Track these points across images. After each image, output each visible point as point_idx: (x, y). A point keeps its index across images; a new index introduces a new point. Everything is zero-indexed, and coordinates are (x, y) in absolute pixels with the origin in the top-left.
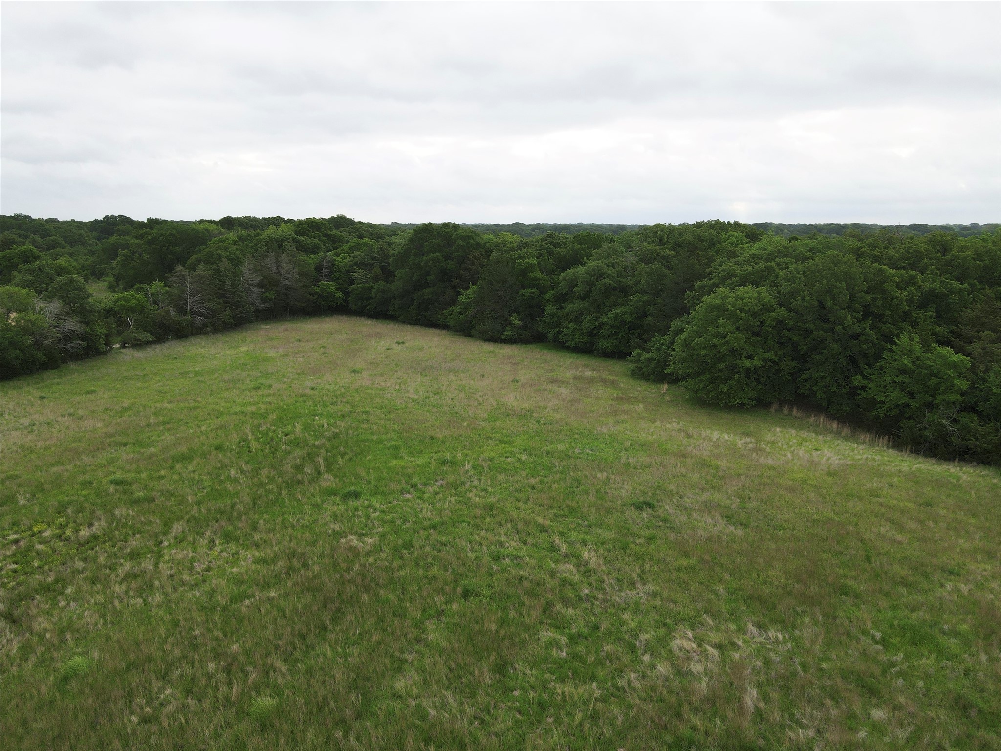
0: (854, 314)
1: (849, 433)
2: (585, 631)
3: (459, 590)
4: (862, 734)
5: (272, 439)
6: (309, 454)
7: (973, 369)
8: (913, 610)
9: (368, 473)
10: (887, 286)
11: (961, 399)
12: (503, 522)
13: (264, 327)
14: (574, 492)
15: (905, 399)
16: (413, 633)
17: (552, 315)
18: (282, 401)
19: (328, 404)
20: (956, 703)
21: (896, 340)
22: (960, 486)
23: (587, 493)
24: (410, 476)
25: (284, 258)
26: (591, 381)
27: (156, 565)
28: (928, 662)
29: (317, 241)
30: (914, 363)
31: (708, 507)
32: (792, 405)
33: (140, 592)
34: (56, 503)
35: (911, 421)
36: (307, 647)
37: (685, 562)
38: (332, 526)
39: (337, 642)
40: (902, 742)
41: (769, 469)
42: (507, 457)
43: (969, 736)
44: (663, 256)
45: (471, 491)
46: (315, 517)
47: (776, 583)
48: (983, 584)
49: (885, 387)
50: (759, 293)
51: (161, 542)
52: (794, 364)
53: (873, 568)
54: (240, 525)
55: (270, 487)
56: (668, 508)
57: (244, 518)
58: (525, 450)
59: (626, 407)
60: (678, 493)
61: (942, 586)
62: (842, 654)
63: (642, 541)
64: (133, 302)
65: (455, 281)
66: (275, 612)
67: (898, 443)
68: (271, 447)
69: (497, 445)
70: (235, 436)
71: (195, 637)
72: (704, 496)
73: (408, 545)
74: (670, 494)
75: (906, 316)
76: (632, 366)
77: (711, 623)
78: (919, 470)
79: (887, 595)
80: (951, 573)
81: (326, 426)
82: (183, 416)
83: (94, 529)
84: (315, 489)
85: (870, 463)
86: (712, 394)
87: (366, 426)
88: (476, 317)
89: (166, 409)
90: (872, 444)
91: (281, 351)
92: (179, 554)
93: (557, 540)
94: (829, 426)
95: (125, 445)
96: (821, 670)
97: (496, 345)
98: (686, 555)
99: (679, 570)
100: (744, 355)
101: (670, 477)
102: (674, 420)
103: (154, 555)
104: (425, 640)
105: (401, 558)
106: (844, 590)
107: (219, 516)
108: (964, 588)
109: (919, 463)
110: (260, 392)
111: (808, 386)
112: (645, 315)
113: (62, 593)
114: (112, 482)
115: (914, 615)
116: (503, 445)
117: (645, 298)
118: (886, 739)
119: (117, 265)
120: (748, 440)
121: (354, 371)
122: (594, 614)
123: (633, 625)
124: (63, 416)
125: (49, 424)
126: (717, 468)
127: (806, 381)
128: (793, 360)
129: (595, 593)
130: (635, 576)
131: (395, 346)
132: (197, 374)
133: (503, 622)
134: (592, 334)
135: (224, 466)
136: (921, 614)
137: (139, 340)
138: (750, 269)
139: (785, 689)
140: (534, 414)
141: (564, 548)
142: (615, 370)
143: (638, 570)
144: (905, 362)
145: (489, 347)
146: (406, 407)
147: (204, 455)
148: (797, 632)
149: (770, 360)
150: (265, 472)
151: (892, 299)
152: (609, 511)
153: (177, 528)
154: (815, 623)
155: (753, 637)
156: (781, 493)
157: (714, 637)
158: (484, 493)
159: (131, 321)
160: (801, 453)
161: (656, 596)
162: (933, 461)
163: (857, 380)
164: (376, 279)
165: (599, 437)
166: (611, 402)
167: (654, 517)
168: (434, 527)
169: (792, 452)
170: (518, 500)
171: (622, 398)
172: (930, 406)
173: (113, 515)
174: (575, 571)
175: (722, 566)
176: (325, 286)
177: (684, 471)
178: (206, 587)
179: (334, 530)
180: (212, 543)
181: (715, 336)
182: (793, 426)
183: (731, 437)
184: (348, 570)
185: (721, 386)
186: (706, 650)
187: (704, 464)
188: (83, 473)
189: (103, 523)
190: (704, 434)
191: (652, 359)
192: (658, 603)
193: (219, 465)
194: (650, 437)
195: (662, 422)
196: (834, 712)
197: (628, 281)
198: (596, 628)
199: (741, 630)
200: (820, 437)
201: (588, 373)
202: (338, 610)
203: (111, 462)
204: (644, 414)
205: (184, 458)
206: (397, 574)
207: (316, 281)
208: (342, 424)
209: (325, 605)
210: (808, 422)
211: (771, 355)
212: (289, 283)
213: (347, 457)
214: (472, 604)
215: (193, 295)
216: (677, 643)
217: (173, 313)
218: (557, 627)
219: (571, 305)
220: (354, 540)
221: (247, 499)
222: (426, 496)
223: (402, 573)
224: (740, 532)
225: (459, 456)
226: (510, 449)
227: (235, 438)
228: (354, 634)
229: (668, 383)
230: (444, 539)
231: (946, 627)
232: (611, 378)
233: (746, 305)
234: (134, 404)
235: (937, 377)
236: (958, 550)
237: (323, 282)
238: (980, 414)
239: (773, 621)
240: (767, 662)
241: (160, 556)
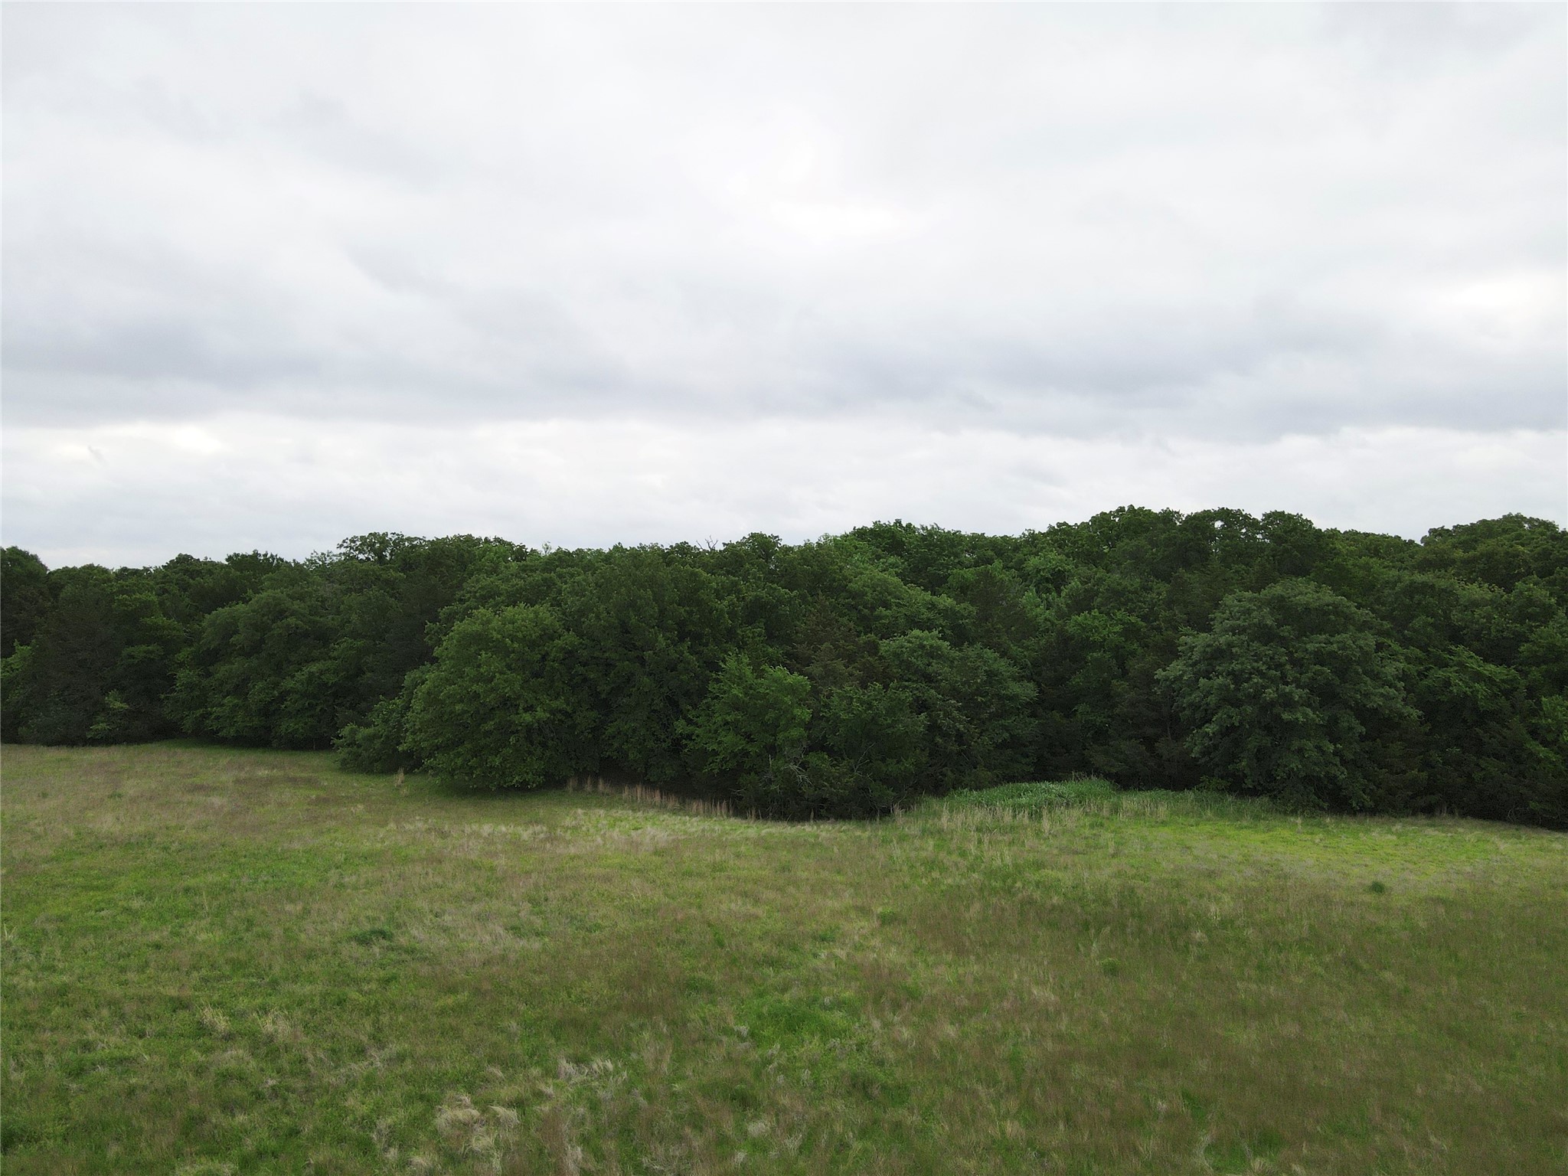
0: (668, 634)
2: (273, 1143)
4: (741, 1156)
7: (815, 692)
8: (784, 990)
10: (702, 595)
11: (806, 734)
12: (92, 1008)
14: (241, 939)
15: (742, 744)
17: (191, 687)
20: (854, 1086)
21: (721, 664)
22: (820, 844)
23: (267, 936)
26: (269, 782)
28: (812, 1046)
30: (746, 694)
32: (596, 776)
35: (752, 774)
37: (450, 1000)
40: (793, 1154)
41: (572, 859)
42: (101, 910)
43: (875, 1122)
44: (385, 580)
47: (595, 998)
48: (862, 945)
49: (716, 732)
50: (536, 614)
52: (594, 714)
53: (727, 953)
56: (415, 933)
58: (138, 894)
59: (334, 810)
60: (431, 910)
61: (815, 956)
62: (701, 1065)
63: (373, 986)
67: (739, 810)
69: (76, 895)
72: (475, 908)
74: (418, 915)
75: (731, 634)
76: (342, 753)
77: (500, 1074)
78: (770, 834)
79: (750, 980)
80: (823, 939)
85: (708, 834)
86: (477, 772)
88: (29, 704)
90: (708, 814)
93: (208, 1015)
94: (649, 800)
96: (673, 1094)
97: (75, 749)
98: (452, 990)
99: (441, 1013)
100: (522, 705)
101: (417, 890)
102: (417, 818)
106: (692, 986)
108: (841, 953)
111: (616, 745)
112: (360, 672)
115: (787, 997)
116: (91, 893)
117: (359, 643)
118: (773, 1153)
120: (538, 828)
122: (288, 1113)
123: (364, 1110)
126: (492, 869)
127: (614, 737)
128: (592, 709)
129: (292, 1082)
130: (365, 1039)
134: (268, 711)
136: (796, 992)
138: (521, 583)
139: (625, 1133)
140: (157, 840)
141: (223, 1025)
142: (313, 763)
143: (369, 1028)
144: (735, 692)
145: (62, 753)
148: (633, 1056)
149: (560, 711)
151: (711, 612)
152: (310, 955)
154: (658, 1036)
155: (570, 1079)
156: (591, 885)
157: (507, 1092)
158: (46, 973)
160: (615, 834)
161: (403, 1060)
162: (785, 823)
163: (680, 726)
165: (287, 855)
166: (306, 807)
167: (392, 950)
169: (603, 836)
170: (123, 970)
171: (326, 801)
172: (773, 750)
174: (247, 1057)
175: (511, 993)
177: (439, 880)
181: (477, 680)
182: (600, 805)
183: (512, 829)
185: (490, 758)
186: (495, 1114)
187: (471, 867)
190: (468, 830)
191: (375, 736)
192: (408, 1067)
194: (379, 845)
195: (397, 822)
196: (698, 1142)
197: (329, 620)
198: (294, 1133)
199: (551, 1073)
200: (639, 814)
201: (263, 773)
204: (367, 816)
210: (620, 799)
211: (559, 704)
216: (446, 1117)
218: (212, 1153)
219: (227, 667)
224: (536, 945)
226: (105, 896)
229: (406, 772)
231: (827, 1000)
232: (305, 775)
233: (519, 629)
235: (775, 709)
236: (827, 912)
238: (830, 751)
239: (597, 1049)
240: (594, 1106)
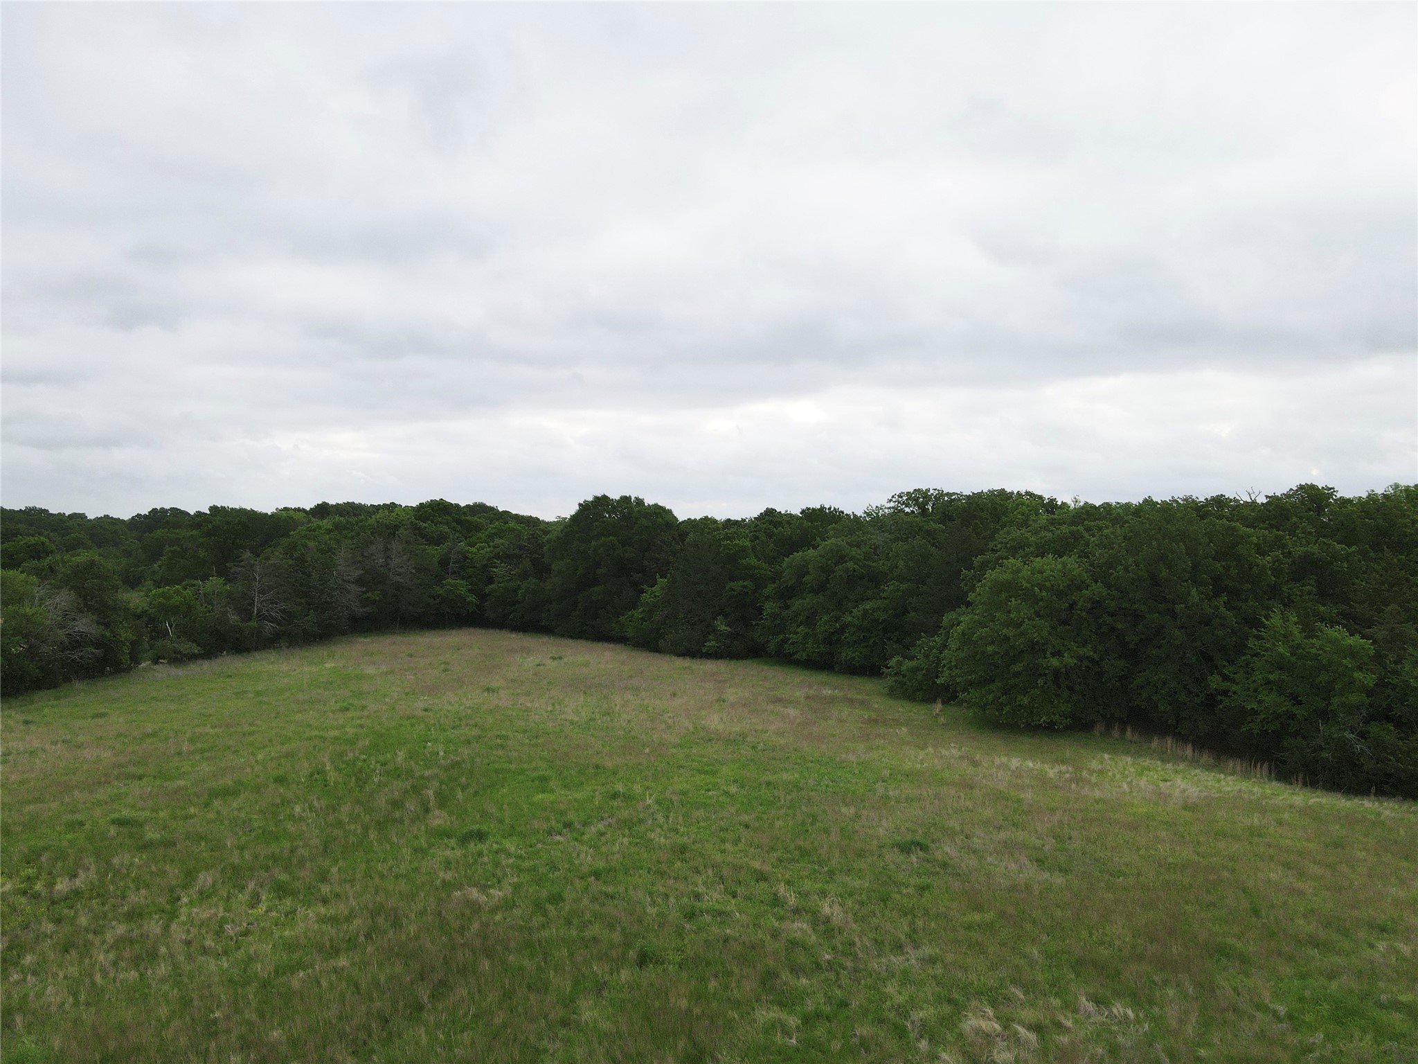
0: (1202, 588)
1: (1211, 761)
2: (827, 1009)
3: (632, 954)
5: (360, 771)
6: (413, 787)
7: (1379, 658)
8: (1332, 976)
9: (501, 809)
10: (1241, 549)
11: (1367, 701)
12: (702, 867)
13: (362, 640)
14: (807, 831)
15: (1287, 706)
16: (557, 1013)
17: (774, 616)
18: (380, 724)
19: (447, 727)
21: (1263, 620)
22: (1383, 823)
23: (827, 831)
24: (562, 813)
25: (396, 546)
26: (832, 700)
27: (166, 928)
28: (1362, 1045)
29: (445, 529)
30: (1293, 654)
31: (1009, 848)
32: (1124, 724)
33: (136, 961)
34: (26, 850)
35: (1299, 739)
36: (390, 1033)
37: (977, 917)
38: (441, 874)
39: (438, 1026)
41: (1097, 802)
42: (709, 790)
44: (927, 531)
45: (653, 831)
46: (416, 864)
47: (1117, 943)
49: (1255, 690)
50: (1064, 565)
51: (179, 899)
52: (1121, 663)
53: (1264, 924)
54: (302, 874)
55: (352, 827)
56: (948, 850)
57: (308, 865)
58: (734, 781)
59: (882, 730)
60: (962, 831)
61: (1371, 946)
62: (1230, 1036)
63: (911, 890)
64: (177, 599)
65: (637, 577)
66: (344, 985)
67: (1284, 773)
68: (358, 780)
69: (693, 776)
70: (306, 765)
71: (215, 1022)
72: (1002, 835)
73: (556, 899)
74: (951, 834)
75: (1274, 591)
76: (890, 681)
77: (1022, 996)
78: (1320, 804)
79: (1290, 958)
80: (1382, 930)
81: (442, 754)
82: (231, 743)
83: (78, 882)
84: (419, 829)
85: (1245, 796)
86: (1007, 709)
87: (500, 753)
88: (665, 623)
89: (207, 734)
90: (1246, 774)
91: (384, 668)
92: (203, 913)
93: (782, 890)
94: (1180, 752)
95: (140, 778)
96: (1198, 1058)
97: (695, 660)
98: (979, 908)
99: (969, 927)
100: (1049, 650)
101: (950, 811)
102: (952, 745)
103: (163, 915)
104: (578, 1023)
105: (545, 914)
106: (1222, 951)
107: (270, 863)
108: (1405, 949)
109: (1318, 797)
110: (349, 714)
111: (1145, 695)
112: (906, 612)
113: (16, 964)
114: (113, 822)
115: (1334, 985)
116: (703, 776)
117: (904, 586)
119: (160, 567)
120: (1063, 768)
121: (488, 690)
122: (839, 986)
123: (900, 999)
124: (55, 743)
125: (31, 753)
126: (1019, 801)
127: (1142, 687)
128: (1120, 657)
129: (843, 960)
130: (903, 937)
131: (548, 661)
132: (258, 694)
133: (698, 997)
134: (832, 640)
135: (285, 802)
136: (1346, 982)
137: (180, 652)
138: (1049, 535)
140: (748, 739)
141: (792, 900)
142: (865, 688)
143: (906, 929)
144: (1281, 650)
145: (686, 662)
146: (561, 731)
147: (257, 789)
148: (1156, 1010)
149: (1087, 658)
150: (345, 809)
151: (1251, 568)
152: (861, 854)
153: (205, 878)
154: (1183, 995)
155: (1089, 1016)
156: (1116, 830)
157: (1028, 1015)
158: (672, 833)
159: (171, 626)
160: (1143, 783)
161: (934, 963)
162: (1339, 795)
163: (1215, 682)
164: (524, 576)
165: (844, 765)
166: (860, 725)
167: (928, 861)
168: (597, 874)
169: (1130, 783)
170: (723, 841)
171: (876, 721)
172: (1324, 715)
173: (108, 863)
174: (809, 931)
175: (1034, 922)
176: (452, 586)
177: (970, 805)
178: (240, 954)
179: (444, 881)
180: (255, 900)
181: (1007, 624)
182: (1127, 752)
183: (1038, 766)
184: (462, 930)
185: (1019, 697)
186: (1016, 1033)
187: (999, 797)
188: (73, 812)
189: (93, 875)
190: (997, 761)
191: (917, 669)
192: (939, 970)
193: (278, 801)
194: (919, 766)
195: (935, 747)
197: (881, 565)
198: (844, 1004)
199: (1070, 1006)
200: (1169, 766)
201: (827, 692)
202: (443, 983)
203: (117, 798)
204: (909, 739)
205: (227, 793)
206: (536, 936)
207: (439, 579)
208: (465, 751)
209: (422, 977)
210: (1149, 748)
211: (1087, 651)
212: (401, 580)
213: (471, 791)
214: (651, 974)
215: (262, 592)
216: (970, 1023)
217: (233, 618)
218: (782, 1005)
219: (801, 601)
220: (474, 893)
221: (315, 842)
222: (585, 838)
223: (545, 934)
224: (1059, 880)
225: (637, 788)
226: (712, 780)
227: (305, 767)
228: (465, 1015)
229: (943, 703)
230: (610, 889)
231: (1384, 997)
232: (859, 697)
233: (1047, 579)
234: (161, 730)
235: (1329, 671)
236: (1389, 900)
237: (450, 580)
238: (1398, 723)
239: (1118, 994)
240: (1113, 1050)
241: (173, 915)
